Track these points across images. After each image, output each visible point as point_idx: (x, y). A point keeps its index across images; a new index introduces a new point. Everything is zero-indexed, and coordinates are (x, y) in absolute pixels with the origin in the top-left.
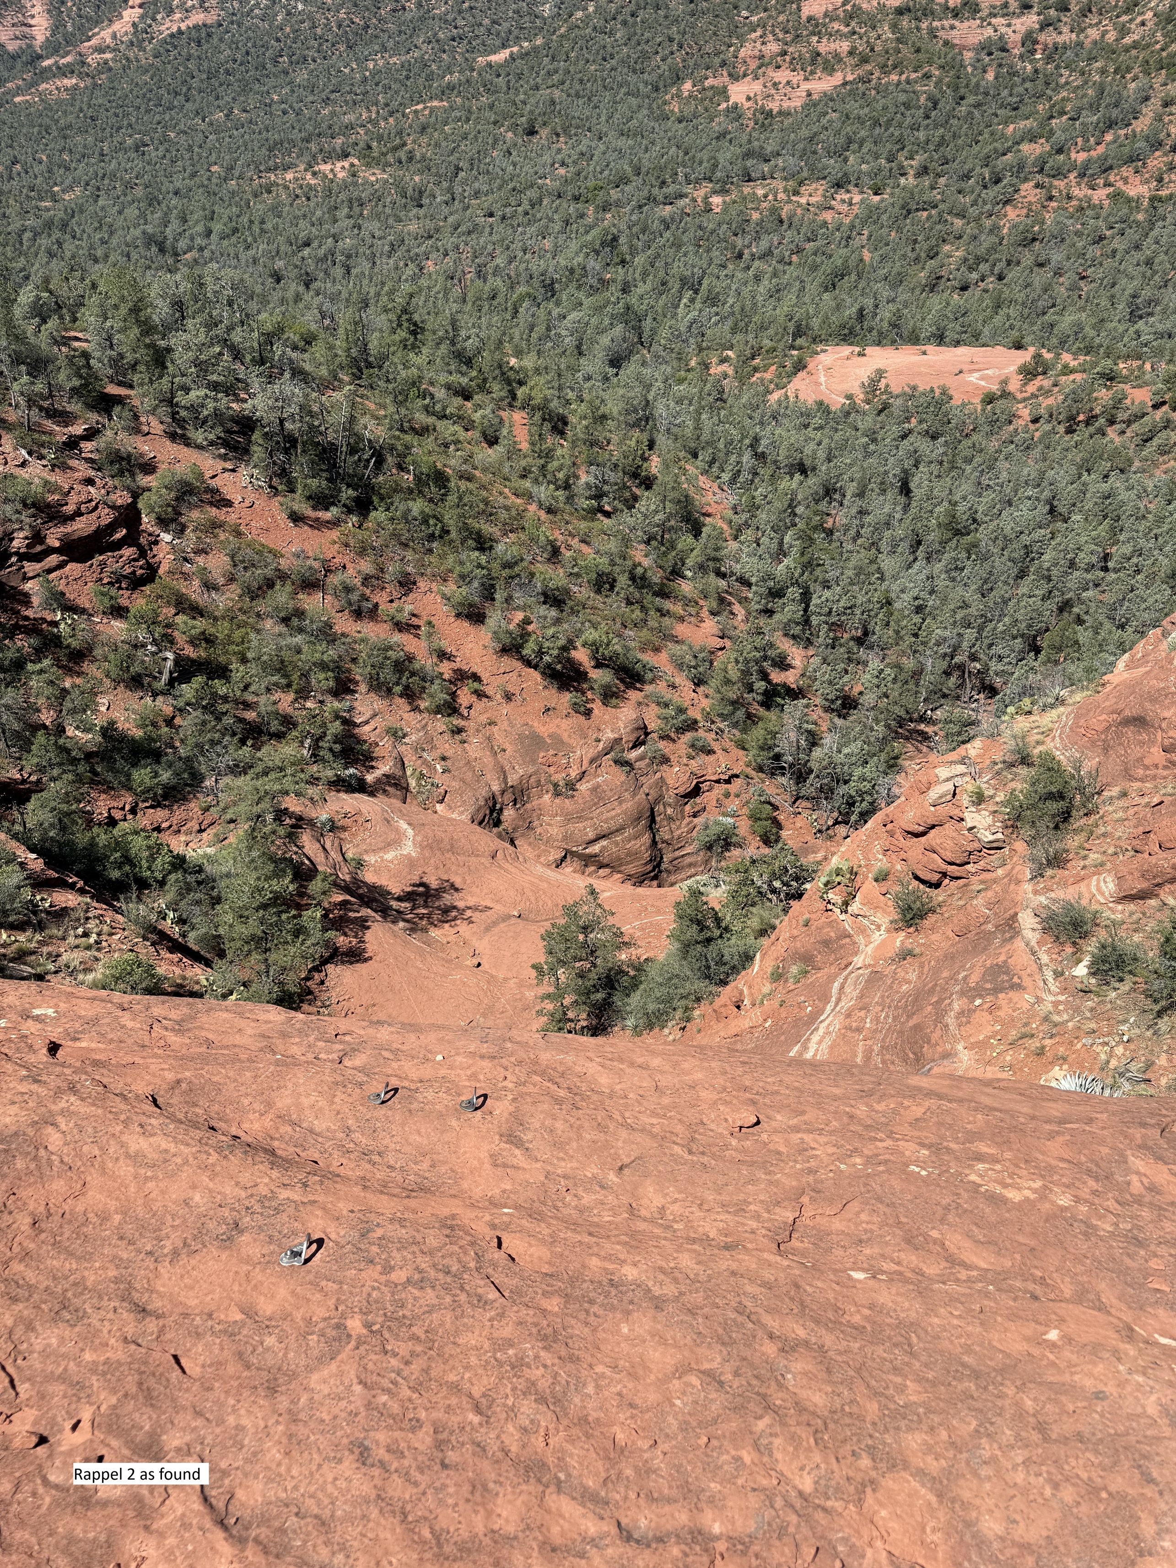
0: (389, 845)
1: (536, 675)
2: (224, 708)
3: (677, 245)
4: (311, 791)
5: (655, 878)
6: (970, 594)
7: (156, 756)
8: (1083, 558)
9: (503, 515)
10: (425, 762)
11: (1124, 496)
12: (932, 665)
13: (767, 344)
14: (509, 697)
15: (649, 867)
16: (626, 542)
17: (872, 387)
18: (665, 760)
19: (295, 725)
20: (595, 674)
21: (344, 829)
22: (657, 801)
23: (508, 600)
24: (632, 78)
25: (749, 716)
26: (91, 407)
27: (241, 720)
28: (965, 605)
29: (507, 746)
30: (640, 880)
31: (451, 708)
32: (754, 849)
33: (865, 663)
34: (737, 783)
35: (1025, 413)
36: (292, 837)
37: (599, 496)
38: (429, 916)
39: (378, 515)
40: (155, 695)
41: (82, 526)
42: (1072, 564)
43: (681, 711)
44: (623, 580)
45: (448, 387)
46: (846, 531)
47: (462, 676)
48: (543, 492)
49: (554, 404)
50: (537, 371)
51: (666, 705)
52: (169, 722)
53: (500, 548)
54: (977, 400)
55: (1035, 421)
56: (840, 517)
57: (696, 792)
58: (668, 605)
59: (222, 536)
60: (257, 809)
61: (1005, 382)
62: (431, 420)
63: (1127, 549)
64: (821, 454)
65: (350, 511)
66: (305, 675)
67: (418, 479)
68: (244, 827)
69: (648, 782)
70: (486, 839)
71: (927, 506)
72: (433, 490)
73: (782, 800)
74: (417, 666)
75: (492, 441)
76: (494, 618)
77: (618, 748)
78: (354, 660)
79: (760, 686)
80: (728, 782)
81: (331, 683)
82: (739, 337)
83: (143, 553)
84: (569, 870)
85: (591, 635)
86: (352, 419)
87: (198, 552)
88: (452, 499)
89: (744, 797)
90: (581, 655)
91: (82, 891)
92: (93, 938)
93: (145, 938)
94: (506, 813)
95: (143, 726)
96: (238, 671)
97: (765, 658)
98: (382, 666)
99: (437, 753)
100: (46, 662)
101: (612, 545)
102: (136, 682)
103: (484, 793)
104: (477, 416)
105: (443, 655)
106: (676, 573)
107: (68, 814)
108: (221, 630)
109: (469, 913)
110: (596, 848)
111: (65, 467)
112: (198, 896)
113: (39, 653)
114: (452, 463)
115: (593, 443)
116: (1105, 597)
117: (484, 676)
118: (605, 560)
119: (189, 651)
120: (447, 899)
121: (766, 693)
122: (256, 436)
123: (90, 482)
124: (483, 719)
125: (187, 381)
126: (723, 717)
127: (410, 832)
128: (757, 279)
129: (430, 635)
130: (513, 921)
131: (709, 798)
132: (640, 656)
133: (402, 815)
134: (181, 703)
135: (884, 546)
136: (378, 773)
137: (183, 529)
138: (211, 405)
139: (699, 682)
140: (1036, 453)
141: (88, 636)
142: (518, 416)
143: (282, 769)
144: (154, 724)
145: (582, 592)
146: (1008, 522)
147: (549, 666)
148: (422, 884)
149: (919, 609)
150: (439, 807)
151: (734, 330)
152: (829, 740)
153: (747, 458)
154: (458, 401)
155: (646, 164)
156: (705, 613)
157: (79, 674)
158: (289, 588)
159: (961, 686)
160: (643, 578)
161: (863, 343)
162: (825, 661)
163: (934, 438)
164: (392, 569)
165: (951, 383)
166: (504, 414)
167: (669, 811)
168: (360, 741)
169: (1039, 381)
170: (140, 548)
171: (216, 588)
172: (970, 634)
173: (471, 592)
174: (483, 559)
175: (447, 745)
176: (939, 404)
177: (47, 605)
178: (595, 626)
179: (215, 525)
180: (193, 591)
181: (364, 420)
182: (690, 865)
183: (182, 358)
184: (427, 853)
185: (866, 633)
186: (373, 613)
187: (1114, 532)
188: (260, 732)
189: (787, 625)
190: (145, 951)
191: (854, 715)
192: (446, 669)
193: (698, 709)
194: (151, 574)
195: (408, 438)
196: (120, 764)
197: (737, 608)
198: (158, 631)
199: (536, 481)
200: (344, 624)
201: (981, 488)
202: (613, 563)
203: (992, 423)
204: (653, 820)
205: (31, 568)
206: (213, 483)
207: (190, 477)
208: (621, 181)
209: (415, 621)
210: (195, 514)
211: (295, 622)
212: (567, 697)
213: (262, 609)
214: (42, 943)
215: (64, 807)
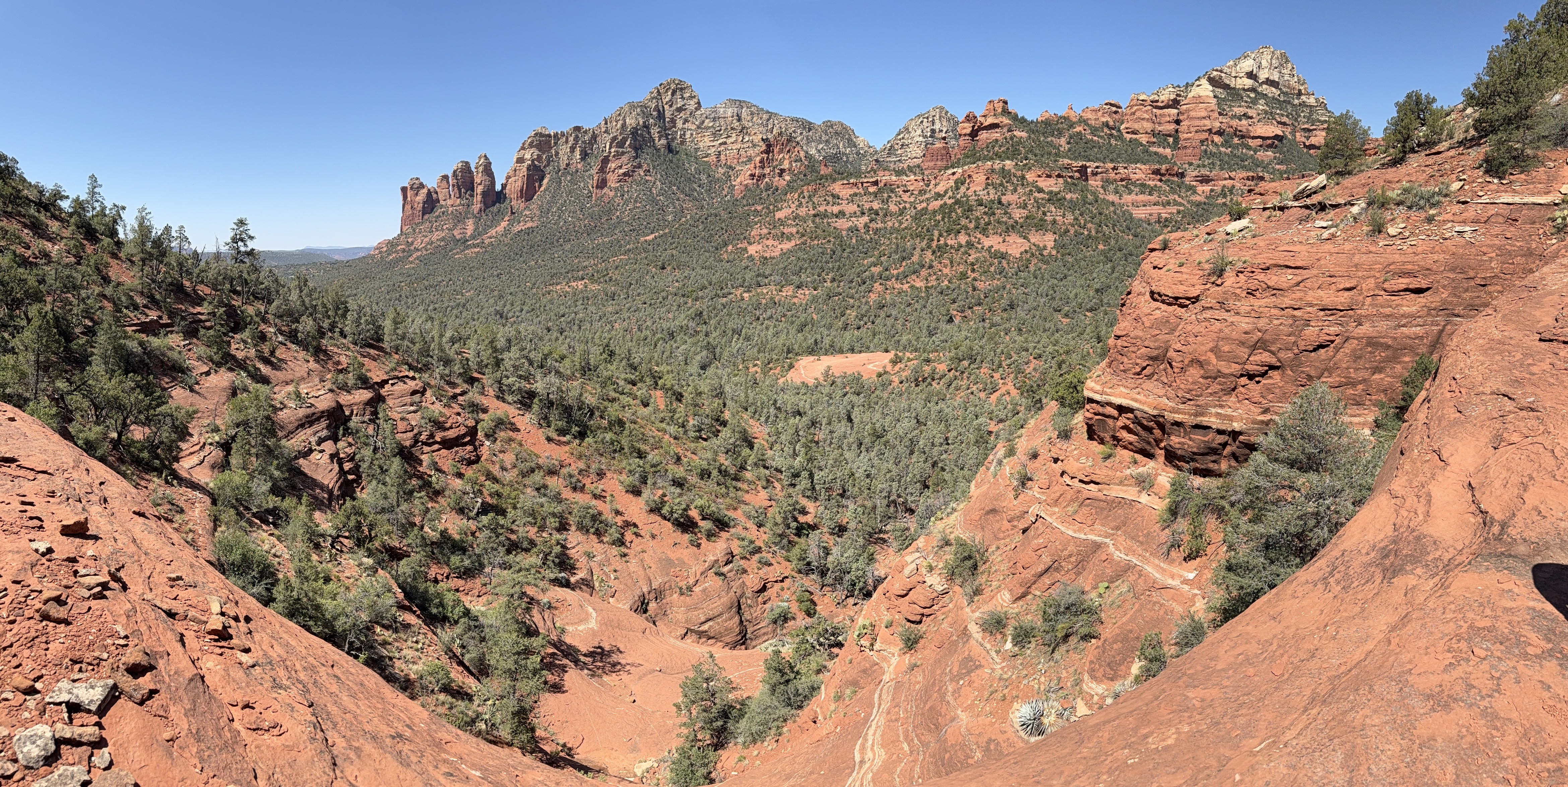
0: (581, 621)
1: (669, 524)
2: (501, 531)
3: (730, 315)
4: (541, 584)
5: (743, 643)
6: (891, 465)
7: (464, 550)
8: (937, 441)
9: (652, 441)
10: (605, 573)
11: (947, 410)
12: (881, 503)
13: (775, 357)
14: (653, 537)
15: (739, 637)
16: (716, 453)
17: (826, 374)
18: (745, 571)
19: (536, 545)
20: (702, 524)
21: (556, 608)
22: (741, 596)
23: (654, 484)
24: (706, 245)
25: (790, 542)
26: (465, 382)
27: (509, 539)
28: (890, 471)
29: (652, 565)
30: (734, 646)
31: (621, 542)
32: (802, 621)
33: (847, 507)
34: (787, 581)
35: (896, 380)
36: (528, 610)
37: (700, 430)
38: (603, 668)
39: (589, 440)
40: (469, 519)
41: (451, 434)
42: (933, 444)
43: (752, 542)
44: (715, 473)
45: (625, 380)
46: (825, 442)
47: (627, 524)
48: (672, 429)
49: (676, 387)
50: (668, 372)
51: (743, 540)
52: (473, 534)
53: (650, 457)
54: (874, 376)
55: (901, 382)
56: (821, 435)
57: (764, 589)
58: (739, 485)
59: (513, 445)
60: (512, 591)
61: (885, 367)
62: (617, 395)
63: (955, 434)
64: (808, 406)
65: (575, 437)
66: (544, 519)
67: (610, 423)
68: (504, 600)
69: (735, 585)
70: (639, 621)
71: (862, 426)
72: (617, 428)
73: (814, 588)
74: (603, 518)
75: (646, 405)
76: (646, 493)
77: (716, 566)
78: (570, 513)
79: (794, 525)
80: (782, 581)
81: (557, 524)
82: (762, 354)
83: (475, 449)
84: (689, 641)
85: (699, 502)
86: (581, 395)
87: (500, 452)
88: (626, 432)
89: (793, 589)
90: (694, 513)
91: (418, 616)
92: (420, 645)
93: (446, 653)
94: (651, 605)
95: (460, 534)
96: (511, 513)
97: (795, 509)
98: (585, 517)
99: (612, 568)
100: (423, 493)
101: (709, 455)
102: (461, 511)
103: (638, 592)
104: (639, 393)
105: (618, 513)
106: (743, 468)
107: (418, 572)
108: (505, 491)
109: (628, 668)
110: (705, 627)
111: (450, 406)
112: (474, 634)
113: (421, 488)
114: (627, 415)
115: (696, 405)
116: (951, 457)
117: (640, 525)
118: (705, 463)
119: (489, 500)
120: (615, 658)
121: (797, 529)
122: (536, 400)
123: (459, 414)
124: (639, 549)
125: (508, 373)
126: (776, 544)
127: (594, 614)
128: (767, 328)
129: (612, 501)
130: (657, 673)
131: (771, 592)
132: (726, 512)
133: (590, 604)
134: (480, 525)
135: (846, 448)
136: (577, 577)
137: (496, 439)
138: (517, 385)
139: (760, 525)
140: (905, 396)
141: (444, 485)
142: (659, 393)
143: (528, 570)
144: (466, 534)
145: (693, 479)
146: (900, 429)
147: (676, 519)
148: (600, 647)
149: (868, 476)
150: (611, 600)
151: (759, 352)
152: (835, 551)
153: (772, 410)
154: (630, 386)
155: (714, 281)
156: (760, 488)
157: (437, 502)
158: (542, 474)
159: (897, 511)
160: (725, 471)
161: (818, 354)
162: (826, 508)
163: (858, 394)
164: (594, 467)
165: (860, 369)
166: (652, 392)
167: (749, 602)
168: (569, 558)
169: (899, 365)
170: (475, 446)
171: (506, 470)
172: (895, 485)
173: (634, 479)
174: (641, 463)
175: (618, 563)
176: (858, 379)
177: (429, 467)
178: (701, 497)
179: (511, 440)
180: (496, 470)
181: (585, 395)
182: (764, 634)
183: (508, 364)
184: (604, 628)
185: (844, 491)
186: (582, 489)
187: (947, 427)
188: (517, 547)
189: (803, 491)
190: (445, 659)
191: (846, 535)
192: (619, 520)
193: (761, 540)
194: (478, 459)
195: (606, 403)
196: (446, 551)
197: (776, 484)
198: (477, 487)
199: (668, 424)
200: (567, 494)
201: (884, 415)
202: (709, 464)
203: (883, 385)
204: (740, 608)
205: (426, 449)
206: (513, 420)
207: (503, 417)
208: (703, 288)
209: (604, 494)
210: (502, 434)
211: (542, 490)
212: (687, 537)
213: (527, 483)
214: (395, 640)
215: (418, 568)
